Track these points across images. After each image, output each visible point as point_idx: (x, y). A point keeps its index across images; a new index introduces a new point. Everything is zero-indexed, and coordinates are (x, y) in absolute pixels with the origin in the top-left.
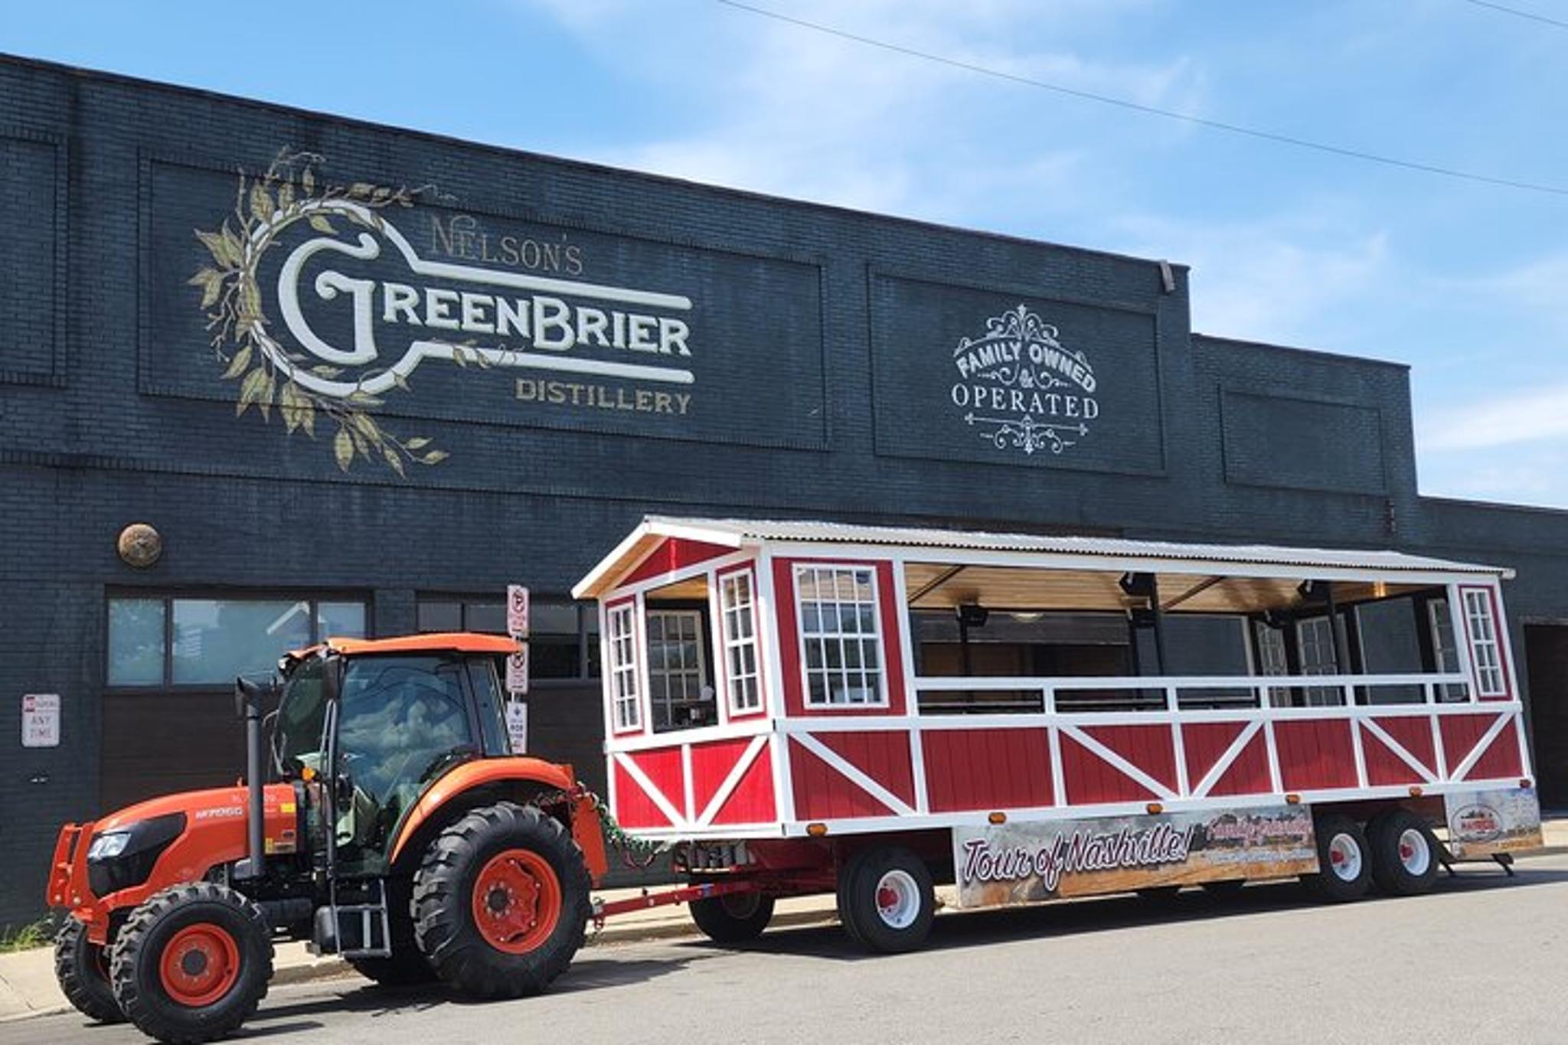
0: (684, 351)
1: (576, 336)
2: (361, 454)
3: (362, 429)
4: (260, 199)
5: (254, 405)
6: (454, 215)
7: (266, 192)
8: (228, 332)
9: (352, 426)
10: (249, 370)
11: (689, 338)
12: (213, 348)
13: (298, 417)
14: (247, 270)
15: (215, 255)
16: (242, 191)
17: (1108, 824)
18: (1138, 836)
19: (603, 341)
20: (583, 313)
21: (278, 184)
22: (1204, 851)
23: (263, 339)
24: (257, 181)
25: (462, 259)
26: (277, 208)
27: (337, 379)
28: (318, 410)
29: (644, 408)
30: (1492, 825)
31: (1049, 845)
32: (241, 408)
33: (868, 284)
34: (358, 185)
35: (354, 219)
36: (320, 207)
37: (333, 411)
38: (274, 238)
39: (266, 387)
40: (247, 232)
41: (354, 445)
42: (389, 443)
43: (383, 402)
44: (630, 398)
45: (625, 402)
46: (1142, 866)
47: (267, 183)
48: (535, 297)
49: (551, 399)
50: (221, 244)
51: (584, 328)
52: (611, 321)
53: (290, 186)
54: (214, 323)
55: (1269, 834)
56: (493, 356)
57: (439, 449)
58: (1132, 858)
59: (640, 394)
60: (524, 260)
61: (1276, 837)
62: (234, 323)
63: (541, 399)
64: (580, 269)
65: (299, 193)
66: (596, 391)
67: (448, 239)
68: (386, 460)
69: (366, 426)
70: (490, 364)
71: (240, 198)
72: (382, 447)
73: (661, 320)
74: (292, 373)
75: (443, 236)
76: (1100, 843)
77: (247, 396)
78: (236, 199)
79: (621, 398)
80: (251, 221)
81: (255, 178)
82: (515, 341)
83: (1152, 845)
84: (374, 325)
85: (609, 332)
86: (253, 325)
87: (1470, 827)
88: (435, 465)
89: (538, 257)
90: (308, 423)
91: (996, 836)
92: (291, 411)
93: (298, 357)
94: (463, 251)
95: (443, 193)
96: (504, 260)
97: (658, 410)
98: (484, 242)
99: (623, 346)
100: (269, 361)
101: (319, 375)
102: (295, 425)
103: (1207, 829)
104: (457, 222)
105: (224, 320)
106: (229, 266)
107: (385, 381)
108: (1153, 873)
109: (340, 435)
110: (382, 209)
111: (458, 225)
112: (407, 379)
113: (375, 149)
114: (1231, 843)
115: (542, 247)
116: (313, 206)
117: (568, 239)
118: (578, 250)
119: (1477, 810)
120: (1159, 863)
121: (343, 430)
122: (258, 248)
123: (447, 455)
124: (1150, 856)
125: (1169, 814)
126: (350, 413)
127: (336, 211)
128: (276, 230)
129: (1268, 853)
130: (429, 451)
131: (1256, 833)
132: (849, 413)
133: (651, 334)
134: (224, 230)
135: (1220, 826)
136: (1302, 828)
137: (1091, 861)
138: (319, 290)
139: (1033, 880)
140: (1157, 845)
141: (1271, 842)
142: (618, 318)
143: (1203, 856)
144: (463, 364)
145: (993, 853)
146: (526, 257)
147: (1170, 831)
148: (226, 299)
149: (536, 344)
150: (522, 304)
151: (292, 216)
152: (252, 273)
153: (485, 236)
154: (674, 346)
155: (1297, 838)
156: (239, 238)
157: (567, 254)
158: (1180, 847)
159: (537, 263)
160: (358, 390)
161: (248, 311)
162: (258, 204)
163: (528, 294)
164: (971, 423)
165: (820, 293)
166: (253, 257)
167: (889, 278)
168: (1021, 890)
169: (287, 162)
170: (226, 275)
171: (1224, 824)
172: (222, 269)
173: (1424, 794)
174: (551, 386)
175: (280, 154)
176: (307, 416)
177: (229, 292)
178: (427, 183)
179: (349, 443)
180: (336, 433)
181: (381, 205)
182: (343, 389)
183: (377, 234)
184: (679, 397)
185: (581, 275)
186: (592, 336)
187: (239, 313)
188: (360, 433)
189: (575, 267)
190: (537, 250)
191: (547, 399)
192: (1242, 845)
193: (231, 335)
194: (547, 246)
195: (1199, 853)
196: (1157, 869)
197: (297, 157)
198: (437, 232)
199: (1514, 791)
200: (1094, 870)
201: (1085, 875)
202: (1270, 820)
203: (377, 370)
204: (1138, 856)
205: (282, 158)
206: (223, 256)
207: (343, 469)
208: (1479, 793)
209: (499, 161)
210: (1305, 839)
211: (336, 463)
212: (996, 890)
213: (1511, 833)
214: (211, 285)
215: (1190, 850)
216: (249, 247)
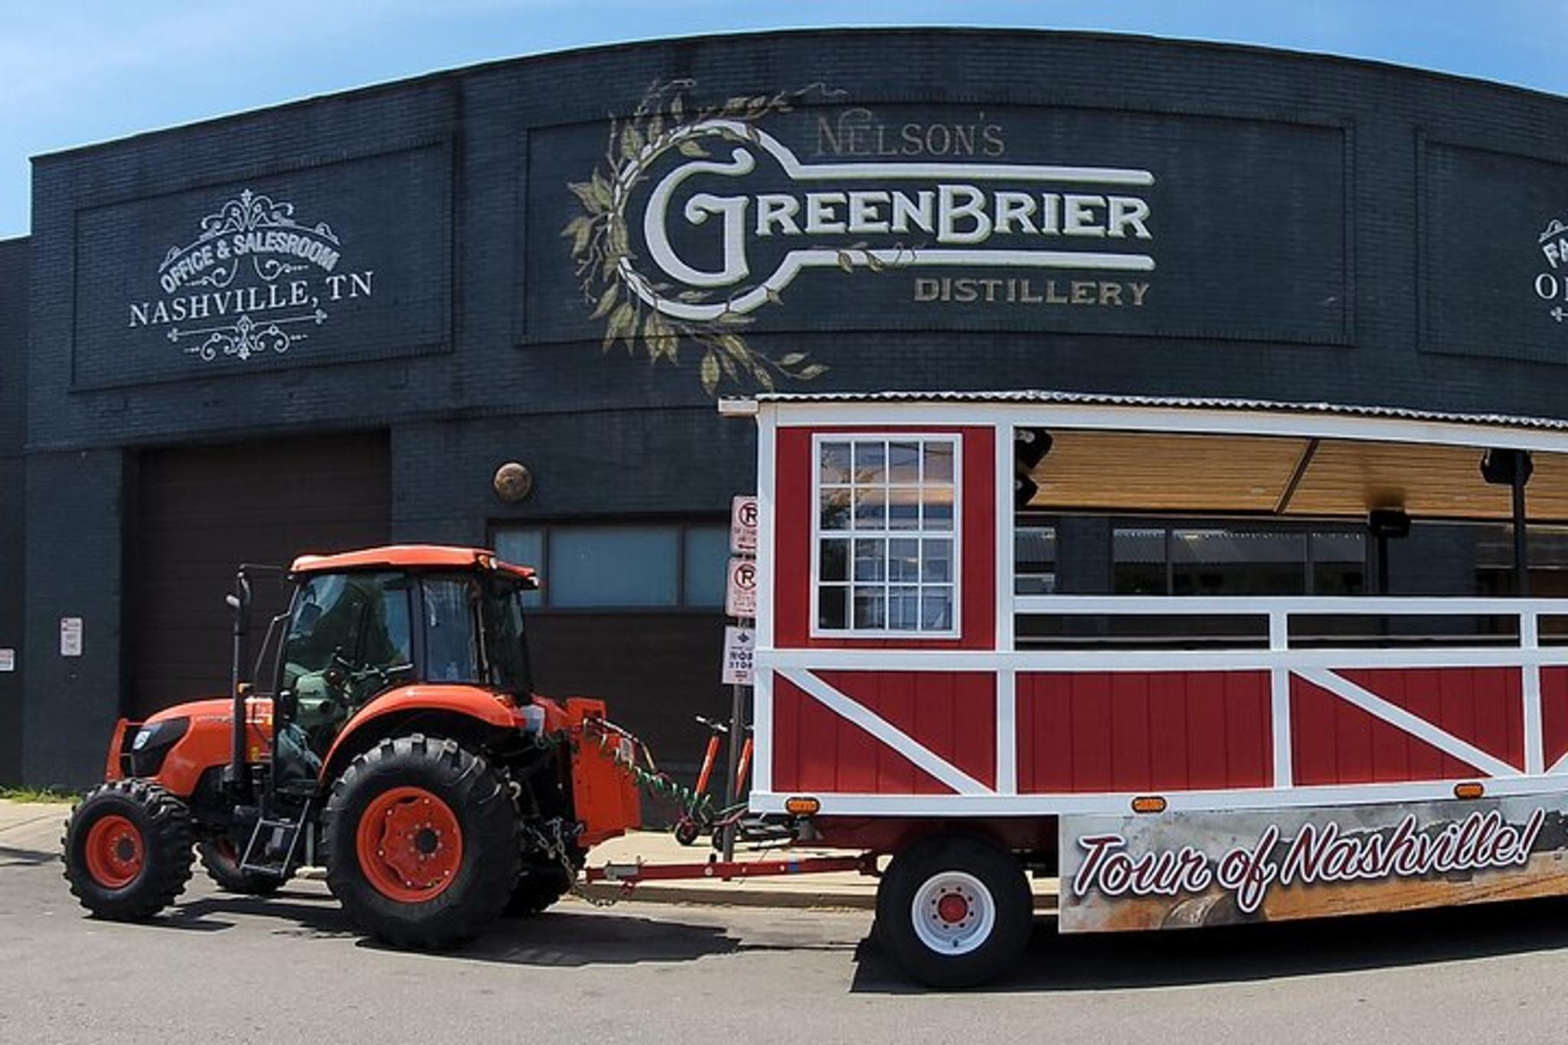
0: (1142, 232)
1: (994, 223)
2: (727, 375)
3: (731, 350)
4: (631, 136)
5: (619, 340)
6: (844, 110)
7: (636, 130)
8: (596, 274)
9: (720, 348)
10: (616, 306)
11: (1148, 218)
12: (582, 292)
13: (662, 346)
14: (615, 210)
15: (586, 203)
16: (613, 135)
17: (1370, 816)
18: (1436, 830)
19: (1029, 227)
20: (1002, 198)
21: (648, 118)
23: (628, 274)
24: (628, 121)
25: (851, 157)
26: (646, 143)
27: (702, 303)
28: (682, 336)
29: (1082, 301)
31: (1250, 846)
32: (607, 344)
33: (1416, 152)
34: (731, 101)
35: (727, 136)
36: (691, 132)
37: (698, 336)
38: (643, 173)
39: (631, 321)
40: (617, 173)
41: (722, 368)
42: (759, 361)
43: (753, 320)
44: (1064, 290)
45: (1056, 295)
46: (1439, 875)
47: (637, 120)
48: (940, 187)
49: (958, 298)
50: (592, 192)
51: (1003, 215)
52: (1040, 203)
53: (659, 118)
54: (583, 268)
56: (887, 256)
57: (817, 363)
59: (1076, 285)
60: (929, 147)
62: (602, 264)
63: (946, 298)
64: (1002, 150)
65: (669, 122)
66: (1018, 287)
67: (836, 138)
68: (757, 380)
69: (735, 346)
70: (883, 266)
71: (611, 143)
72: (752, 366)
73: (1111, 199)
74: (656, 304)
75: (829, 135)
76: (1355, 841)
77: (611, 333)
78: (608, 143)
79: (1051, 291)
80: (621, 161)
81: (625, 119)
82: (914, 237)
83: (1462, 844)
84: (746, 242)
85: (1038, 218)
86: (620, 262)
88: (813, 379)
89: (947, 141)
90: (672, 351)
92: (654, 341)
93: (663, 286)
94: (852, 148)
95: (833, 89)
96: (904, 150)
97: (1104, 301)
98: (881, 134)
99: (1055, 230)
100: (634, 294)
101: (684, 301)
102: (658, 354)
104: (847, 117)
105: (592, 264)
106: (598, 210)
107: (757, 297)
108: (1460, 883)
109: (707, 359)
110: (757, 120)
111: (847, 121)
112: (780, 293)
113: (753, 58)
115: (953, 131)
116: (683, 132)
117: (986, 116)
118: (999, 129)
120: (1471, 869)
121: (710, 352)
122: (627, 186)
123: (826, 368)
124: (1454, 860)
125: (1498, 798)
126: (717, 335)
127: (710, 132)
128: (644, 165)
130: (805, 367)
132: (1381, 302)
133: (1095, 215)
134: (594, 178)
138: (687, 215)
140: (1471, 843)
142: (1050, 200)
144: (849, 269)
146: (932, 143)
147: (1497, 824)
148: (595, 242)
149: (940, 239)
150: (925, 197)
151: (659, 148)
152: (620, 213)
153: (881, 127)
154: (1129, 228)
156: (609, 180)
157: (986, 135)
158: (1516, 846)
159: (946, 149)
160: (728, 311)
161: (615, 250)
162: (628, 144)
163: (932, 184)
164: (1559, 319)
165: (1344, 161)
166: (622, 197)
167: (1445, 146)
169: (658, 95)
170: (594, 220)
172: (591, 215)
174: (959, 283)
175: (650, 89)
176: (671, 344)
177: (598, 235)
178: (812, 82)
179: (715, 365)
180: (702, 357)
181: (757, 116)
182: (710, 312)
183: (752, 147)
184: (1135, 287)
185: (1002, 155)
186: (1015, 224)
187: (607, 254)
188: (728, 354)
189: (994, 147)
190: (947, 133)
191: (952, 297)
193: (599, 276)
194: (959, 128)
195: (1550, 855)
196: (1470, 879)
197: (666, 87)
198: (824, 132)
200: (1338, 881)
203: (748, 288)
204: (1431, 861)
205: (653, 91)
206: (594, 203)
207: (709, 392)
209: (900, 43)
211: (702, 388)
212: (1132, 911)
214: (580, 231)
215: (1534, 850)
216: (618, 187)
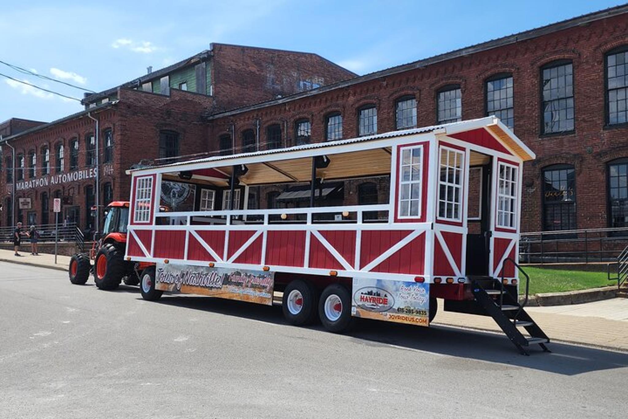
17: (197, 269)
18: (206, 275)
22: (227, 285)
30: (385, 301)
31: (179, 273)
46: (207, 287)
55: (253, 283)
58: (203, 283)
61: (256, 285)
76: (194, 275)
83: (211, 279)
87: (367, 300)
91: (166, 267)
103: (229, 276)
108: (210, 290)
114: (238, 284)
119: (375, 291)
120: (212, 287)
124: (209, 284)
125: (217, 268)
129: (251, 291)
131: (248, 281)
135: (234, 276)
136: (268, 283)
137: (191, 282)
139: (174, 285)
140: (212, 280)
141: (254, 287)
143: (227, 287)
145: (165, 273)
147: (216, 275)
155: (264, 287)
158: (220, 282)
168: (171, 287)
171: (236, 275)
173: (338, 275)
192: (242, 286)
195: (225, 286)
196: (211, 289)
199: (408, 284)
200: (191, 285)
201: (189, 287)
202: (255, 277)
204: (205, 283)
208: (379, 281)
210: (268, 288)
212: (164, 286)
213: (400, 310)
215: (223, 284)
